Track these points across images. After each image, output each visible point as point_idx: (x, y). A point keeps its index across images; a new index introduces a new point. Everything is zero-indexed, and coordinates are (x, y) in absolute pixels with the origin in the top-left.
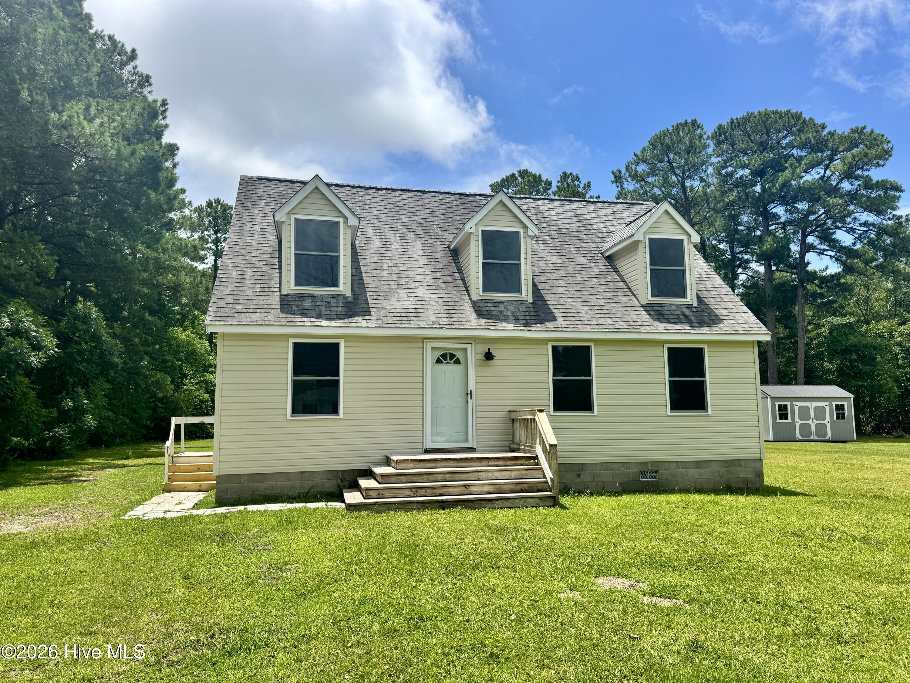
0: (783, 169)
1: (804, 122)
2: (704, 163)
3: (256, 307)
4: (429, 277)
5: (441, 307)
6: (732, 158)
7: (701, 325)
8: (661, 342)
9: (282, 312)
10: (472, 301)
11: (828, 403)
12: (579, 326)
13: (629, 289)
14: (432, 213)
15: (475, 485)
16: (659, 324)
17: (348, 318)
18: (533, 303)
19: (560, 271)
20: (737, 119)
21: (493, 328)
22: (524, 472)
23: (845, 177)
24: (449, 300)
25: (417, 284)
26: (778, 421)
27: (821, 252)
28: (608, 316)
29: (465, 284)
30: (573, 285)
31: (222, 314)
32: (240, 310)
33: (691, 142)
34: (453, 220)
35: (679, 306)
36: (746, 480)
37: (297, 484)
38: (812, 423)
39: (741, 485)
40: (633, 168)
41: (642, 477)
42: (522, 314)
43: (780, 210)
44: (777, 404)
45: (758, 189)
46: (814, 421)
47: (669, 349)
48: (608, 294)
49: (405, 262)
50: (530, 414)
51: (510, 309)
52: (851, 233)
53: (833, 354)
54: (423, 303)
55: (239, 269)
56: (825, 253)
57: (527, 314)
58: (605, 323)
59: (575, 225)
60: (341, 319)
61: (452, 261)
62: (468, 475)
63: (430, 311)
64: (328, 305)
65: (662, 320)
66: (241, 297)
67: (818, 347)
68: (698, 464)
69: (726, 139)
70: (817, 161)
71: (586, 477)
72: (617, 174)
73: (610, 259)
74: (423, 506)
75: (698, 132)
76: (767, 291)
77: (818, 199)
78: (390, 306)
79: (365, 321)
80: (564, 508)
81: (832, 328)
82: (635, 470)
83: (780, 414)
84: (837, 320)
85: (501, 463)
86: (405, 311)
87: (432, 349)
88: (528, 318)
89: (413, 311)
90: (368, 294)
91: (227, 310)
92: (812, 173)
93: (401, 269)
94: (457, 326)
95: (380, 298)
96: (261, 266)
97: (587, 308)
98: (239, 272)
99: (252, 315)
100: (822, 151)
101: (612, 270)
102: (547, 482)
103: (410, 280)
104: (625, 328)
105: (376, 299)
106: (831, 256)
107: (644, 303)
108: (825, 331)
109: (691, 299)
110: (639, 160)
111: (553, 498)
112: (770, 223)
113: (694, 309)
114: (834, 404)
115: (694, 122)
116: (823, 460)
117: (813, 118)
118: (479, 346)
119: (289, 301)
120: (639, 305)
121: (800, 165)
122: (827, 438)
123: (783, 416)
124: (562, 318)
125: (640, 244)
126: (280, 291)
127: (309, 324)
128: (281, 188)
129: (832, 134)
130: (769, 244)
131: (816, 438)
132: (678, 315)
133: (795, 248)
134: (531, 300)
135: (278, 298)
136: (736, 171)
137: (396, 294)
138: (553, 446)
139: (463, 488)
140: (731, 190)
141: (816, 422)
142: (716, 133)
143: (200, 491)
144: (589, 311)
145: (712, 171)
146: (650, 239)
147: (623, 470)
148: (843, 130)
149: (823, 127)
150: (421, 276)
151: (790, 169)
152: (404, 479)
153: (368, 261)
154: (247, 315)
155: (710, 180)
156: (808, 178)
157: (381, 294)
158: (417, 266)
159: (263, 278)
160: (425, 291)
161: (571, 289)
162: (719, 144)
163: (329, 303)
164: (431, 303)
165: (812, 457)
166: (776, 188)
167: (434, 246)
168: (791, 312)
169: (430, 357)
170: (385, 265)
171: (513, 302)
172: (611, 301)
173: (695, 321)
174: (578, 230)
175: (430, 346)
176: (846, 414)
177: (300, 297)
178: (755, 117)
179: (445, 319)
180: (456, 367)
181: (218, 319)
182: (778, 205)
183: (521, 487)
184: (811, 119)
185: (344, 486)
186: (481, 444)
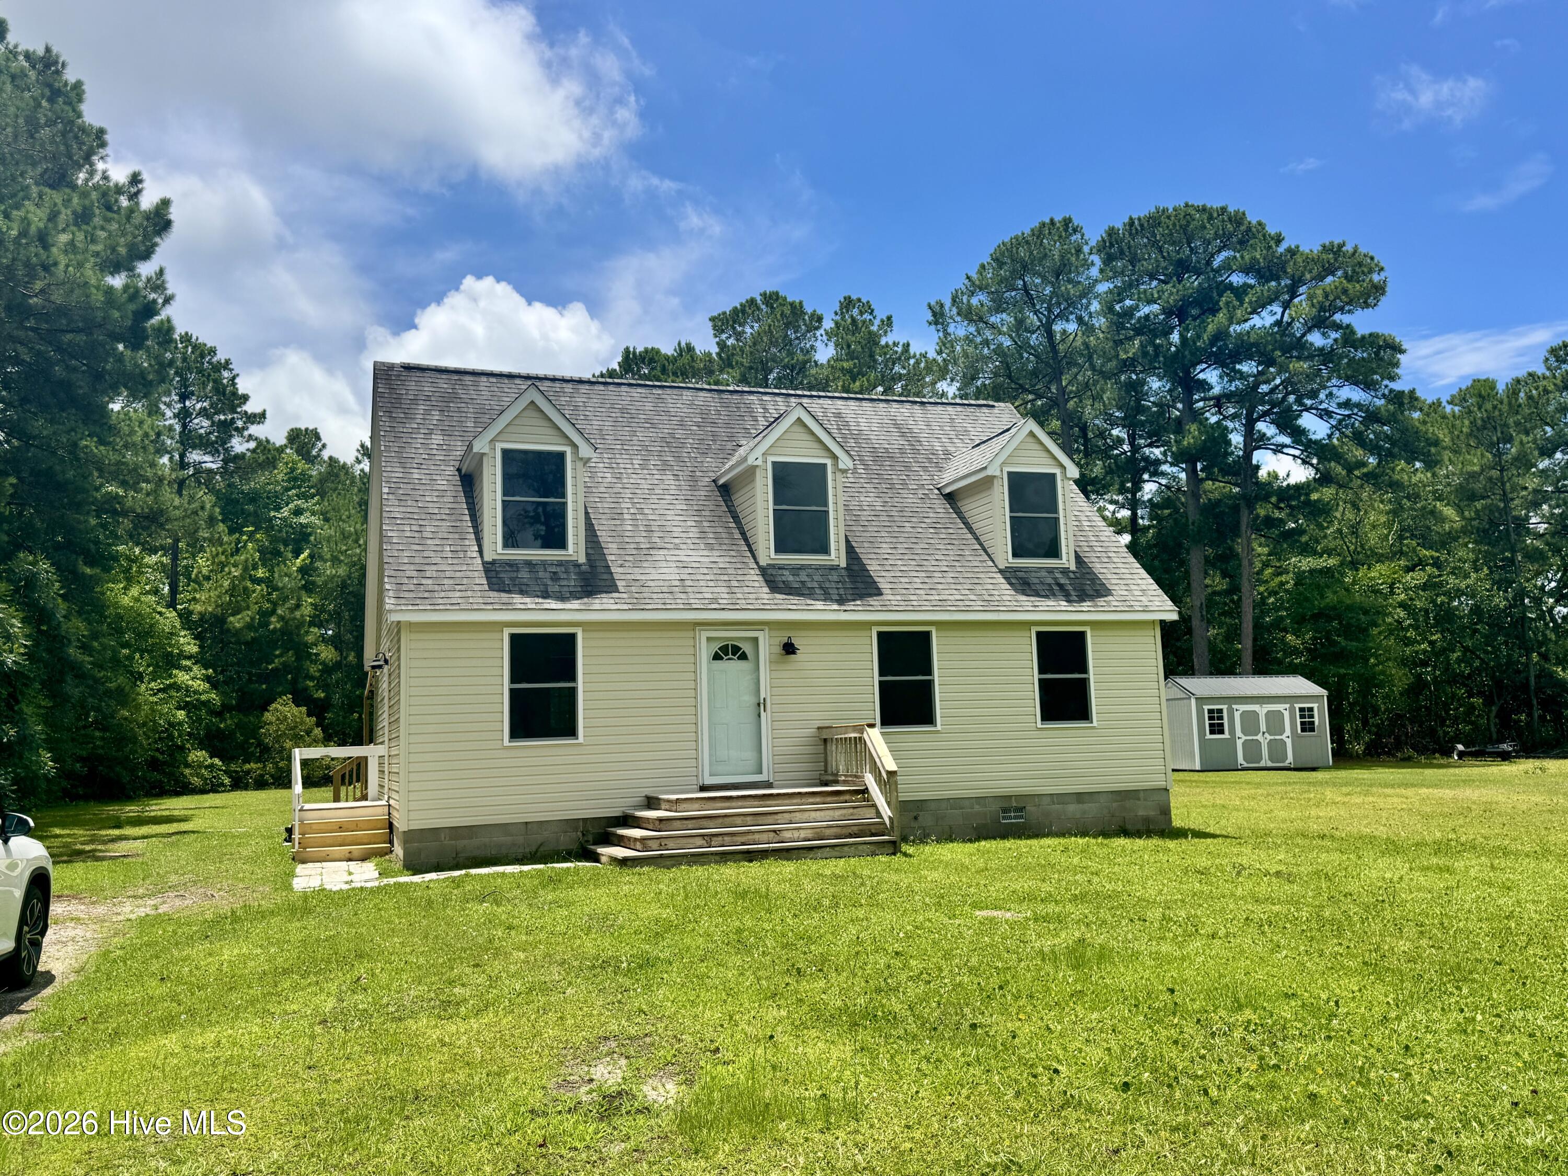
0: (1214, 311)
1: (1249, 229)
2: (1084, 295)
3: (451, 582)
4: (693, 529)
5: (718, 577)
6: (1130, 285)
7: (1081, 599)
8: (1028, 624)
9: (491, 589)
10: (760, 567)
11: (1287, 706)
12: (915, 603)
13: (981, 544)
14: (682, 424)
15: (787, 830)
16: (1024, 598)
17: (588, 597)
18: (848, 568)
19: (882, 518)
20: (1139, 219)
21: (794, 607)
22: (851, 810)
23: (1314, 326)
24: (727, 565)
25: (677, 541)
26: (1209, 736)
27: (1278, 449)
28: (953, 586)
29: (746, 540)
30: (901, 540)
31: (407, 595)
32: (430, 587)
33: (1062, 257)
34: (714, 435)
35: (1050, 571)
36: (1147, 820)
37: (520, 840)
38: (1264, 739)
39: (1140, 826)
40: (965, 301)
41: (1004, 818)
42: (834, 585)
43: (1212, 376)
44: (1206, 708)
45: (1175, 337)
46: (1266, 735)
47: (1039, 634)
48: (951, 553)
49: (653, 506)
50: (854, 731)
51: (816, 578)
52: (1325, 418)
53: (1300, 622)
54: (690, 571)
55: (413, 522)
56: (1285, 450)
57: (840, 585)
58: (950, 597)
59: (897, 442)
60: (578, 598)
61: (723, 503)
62: (776, 817)
63: (702, 583)
64: (555, 577)
65: (1029, 592)
66: (427, 568)
67: (1277, 609)
68: (1080, 797)
69: (1122, 252)
70: (1269, 297)
71: (926, 820)
72: (937, 309)
73: (951, 498)
74: (724, 857)
75: (1076, 237)
76: (1190, 514)
77: (1270, 362)
78: (643, 577)
79: (612, 601)
80: (905, 855)
81: (1300, 578)
82: (995, 807)
83: (1210, 725)
84: (1307, 563)
85: (818, 799)
86: (667, 584)
87: (709, 639)
88: (842, 592)
89: (677, 583)
90: (609, 558)
91: (412, 587)
92: (1264, 314)
93: (650, 517)
94: (742, 604)
95: (627, 564)
96: (444, 517)
97: (923, 574)
98: (414, 528)
99: (450, 594)
100: (1277, 279)
101: (955, 516)
102: (884, 823)
103: (666, 534)
104: (978, 605)
105: (621, 566)
106: (1294, 456)
107: (1002, 567)
108: (1289, 580)
109: (1067, 560)
110: (975, 287)
111: (894, 843)
112: (1196, 397)
113: (1072, 575)
114: (1297, 706)
115: (1067, 222)
116: (1268, 795)
117: (1263, 221)
118: (774, 633)
119: (497, 572)
120: (995, 569)
121: (1242, 304)
122: (1286, 764)
123: (1217, 728)
124: (889, 591)
125: (995, 481)
126: (482, 556)
127: (534, 606)
128: (443, 383)
129: (1292, 252)
130: (1192, 436)
131: (1270, 764)
132: (1049, 585)
133: (1237, 439)
134: (843, 564)
135: (480, 568)
136: (1138, 306)
137: (649, 558)
138: (891, 774)
139: (772, 834)
140: (1130, 339)
141: (1269, 737)
142: (1104, 241)
143: (350, 860)
144: (927, 580)
145: (1098, 307)
146: (1009, 474)
147: (977, 808)
148: (1310, 245)
149: (1279, 240)
150: (680, 529)
151: (1225, 311)
152: (690, 824)
153: (599, 505)
154: (443, 594)
155: (1094, 321)
156: (1256, 321)
157: (627, 558)
158: (672, 512)
159: (451, 536)
160: (690, 553)
161: (899, 546)
162: (1109, 260)
163: (555, 573)
164: (702, 571)
165: (1253, 791)
166: (1204, 342)
167: (693, 480)
168: (1231, 549)
169: (705, 652)
170: (625, 511)
171: (818, 568)
172: (957, 564)
173: (1073, 593)
174: (902, 451)
175: (705, 635)
176: (1316, 723)
177: (512, 565)
178: (1169, 217)
179: (726, 596)
180: (742, 664)
181: (403, 601)
182: (1210, 366)
183: (850, 831)
184: (1260, 224)
185: (587, 841)
186: (779, 776)
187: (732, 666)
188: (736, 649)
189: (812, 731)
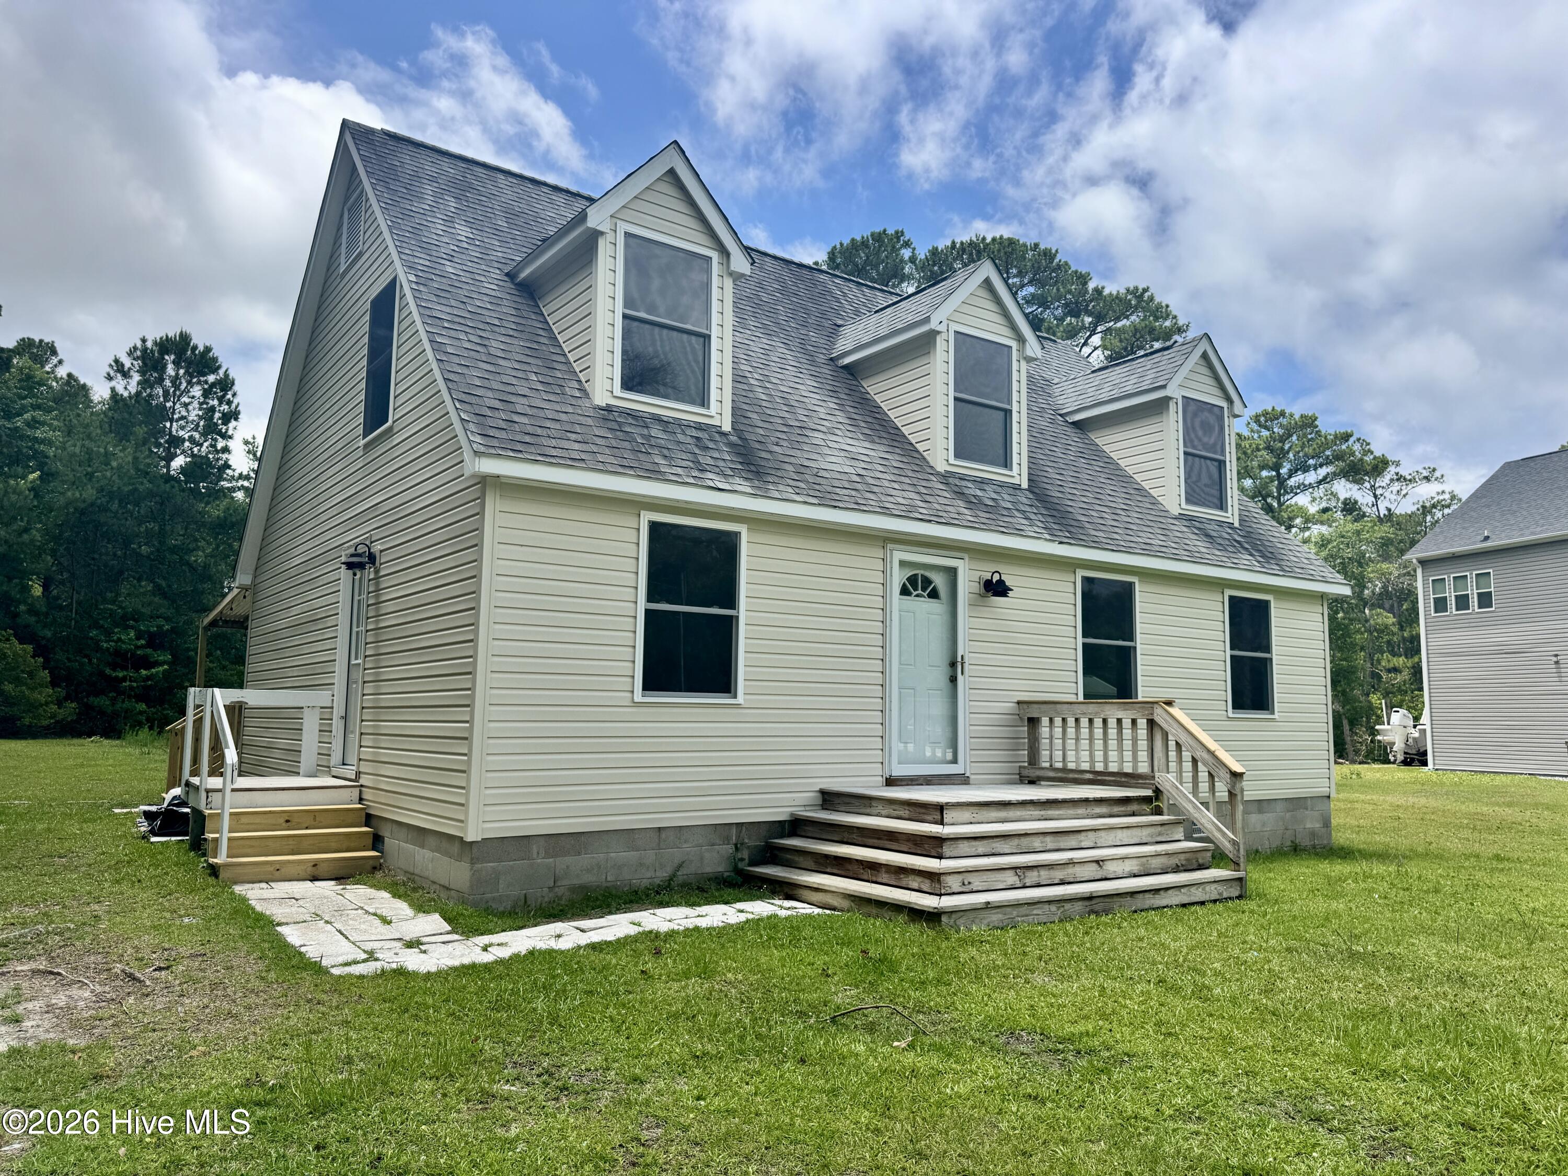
4: (838, 413)
5: (898, 478)
7: (1266, 560)
8: (1220, 584)
9: (622, 447)
10: (938, 474)
13: (1139, 484)
15: (1112, 860)
16: (1218, 552)
18: (1030, 489)
21: (1005, 530)
22: (1159, 829)
24: (902, 465)
29: (905, 437)
32: (530, 429)
34: (804, 308)
35: (1219, 524)
36: (1313, 835)
37: (650, 856)
42: (1028, 509)
47: (1231, 599)
54: (863, 464)
57: (1035, 510)
61: (854, 388)
63: (884, 483)
64: (701, 445)
66: (512, 398)
68: (1260, 805)
73: (1078, 427)
74: (1061, 907)
79: (791, 490)
85: (1104, 810)
87: (900, 562)
88: (1041, 518)
89: (857, 478)
93: (781, 388)
95: (783, 443)
96: (511, 332)
98: (473, 338)
101: (1094, 447)
103: (810, 413)
105: (777, 444)
107: (1175, 512)
109: (1232, 514)
111: (1240, 881)
113: (1240, 532)
118: (977, 563)
119: (619, 423)
120: (1170, 515)
125: (1170, 406)
126: (588, 396)
134: (1025, 483)
137: (806, 440)
146: (1184, 398)
157: (779, 435)
158: (804, 387)
160: (850, 441)
164: (876, 467)
167: (808, 354)
169: (898, 578)
171: (1002, 485)
173: (1254, 553)
175: (900, 555)
177: (636, 418)
179: (921, 504)
180: (933, 604)
183: (1176, 861)
185: (742, 860)
186: (977, 768)
187: (922, 606)
188: (927, 582)
189: (1010, 706)
